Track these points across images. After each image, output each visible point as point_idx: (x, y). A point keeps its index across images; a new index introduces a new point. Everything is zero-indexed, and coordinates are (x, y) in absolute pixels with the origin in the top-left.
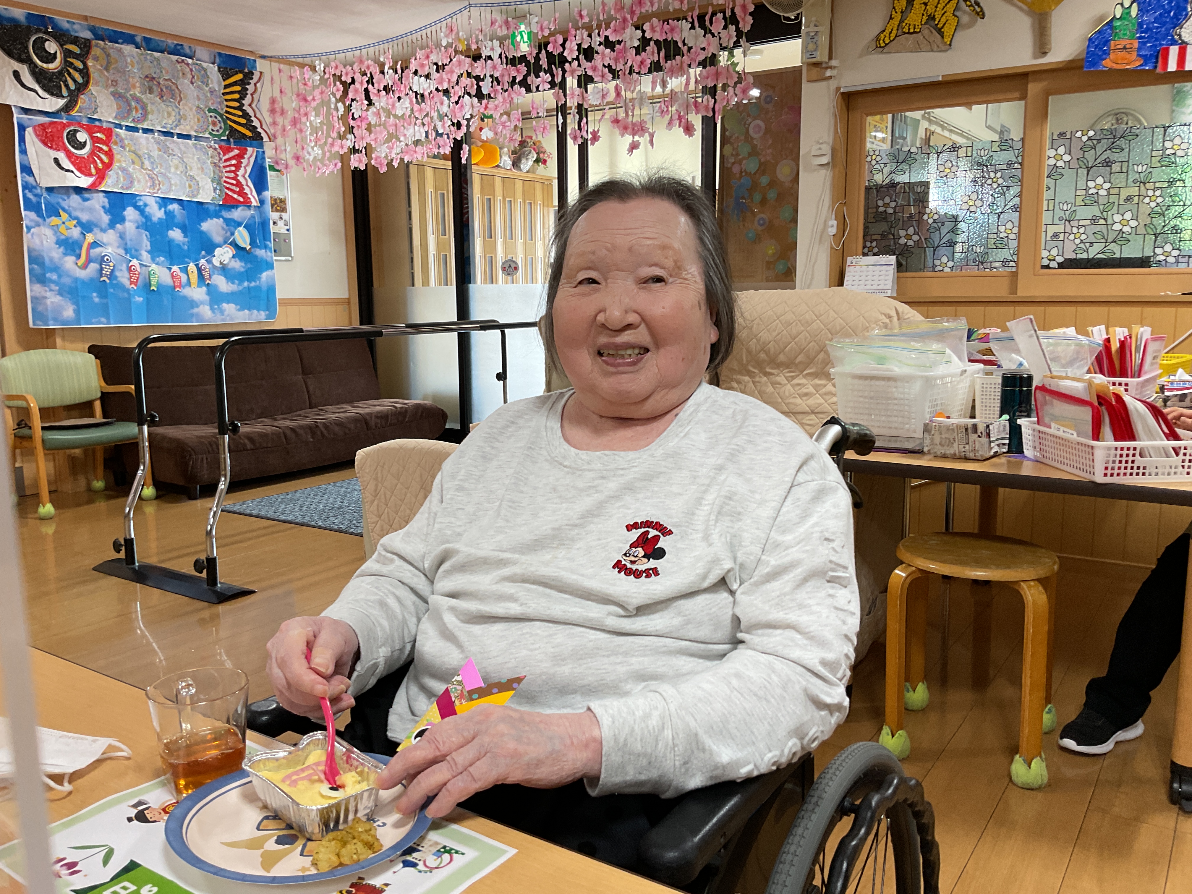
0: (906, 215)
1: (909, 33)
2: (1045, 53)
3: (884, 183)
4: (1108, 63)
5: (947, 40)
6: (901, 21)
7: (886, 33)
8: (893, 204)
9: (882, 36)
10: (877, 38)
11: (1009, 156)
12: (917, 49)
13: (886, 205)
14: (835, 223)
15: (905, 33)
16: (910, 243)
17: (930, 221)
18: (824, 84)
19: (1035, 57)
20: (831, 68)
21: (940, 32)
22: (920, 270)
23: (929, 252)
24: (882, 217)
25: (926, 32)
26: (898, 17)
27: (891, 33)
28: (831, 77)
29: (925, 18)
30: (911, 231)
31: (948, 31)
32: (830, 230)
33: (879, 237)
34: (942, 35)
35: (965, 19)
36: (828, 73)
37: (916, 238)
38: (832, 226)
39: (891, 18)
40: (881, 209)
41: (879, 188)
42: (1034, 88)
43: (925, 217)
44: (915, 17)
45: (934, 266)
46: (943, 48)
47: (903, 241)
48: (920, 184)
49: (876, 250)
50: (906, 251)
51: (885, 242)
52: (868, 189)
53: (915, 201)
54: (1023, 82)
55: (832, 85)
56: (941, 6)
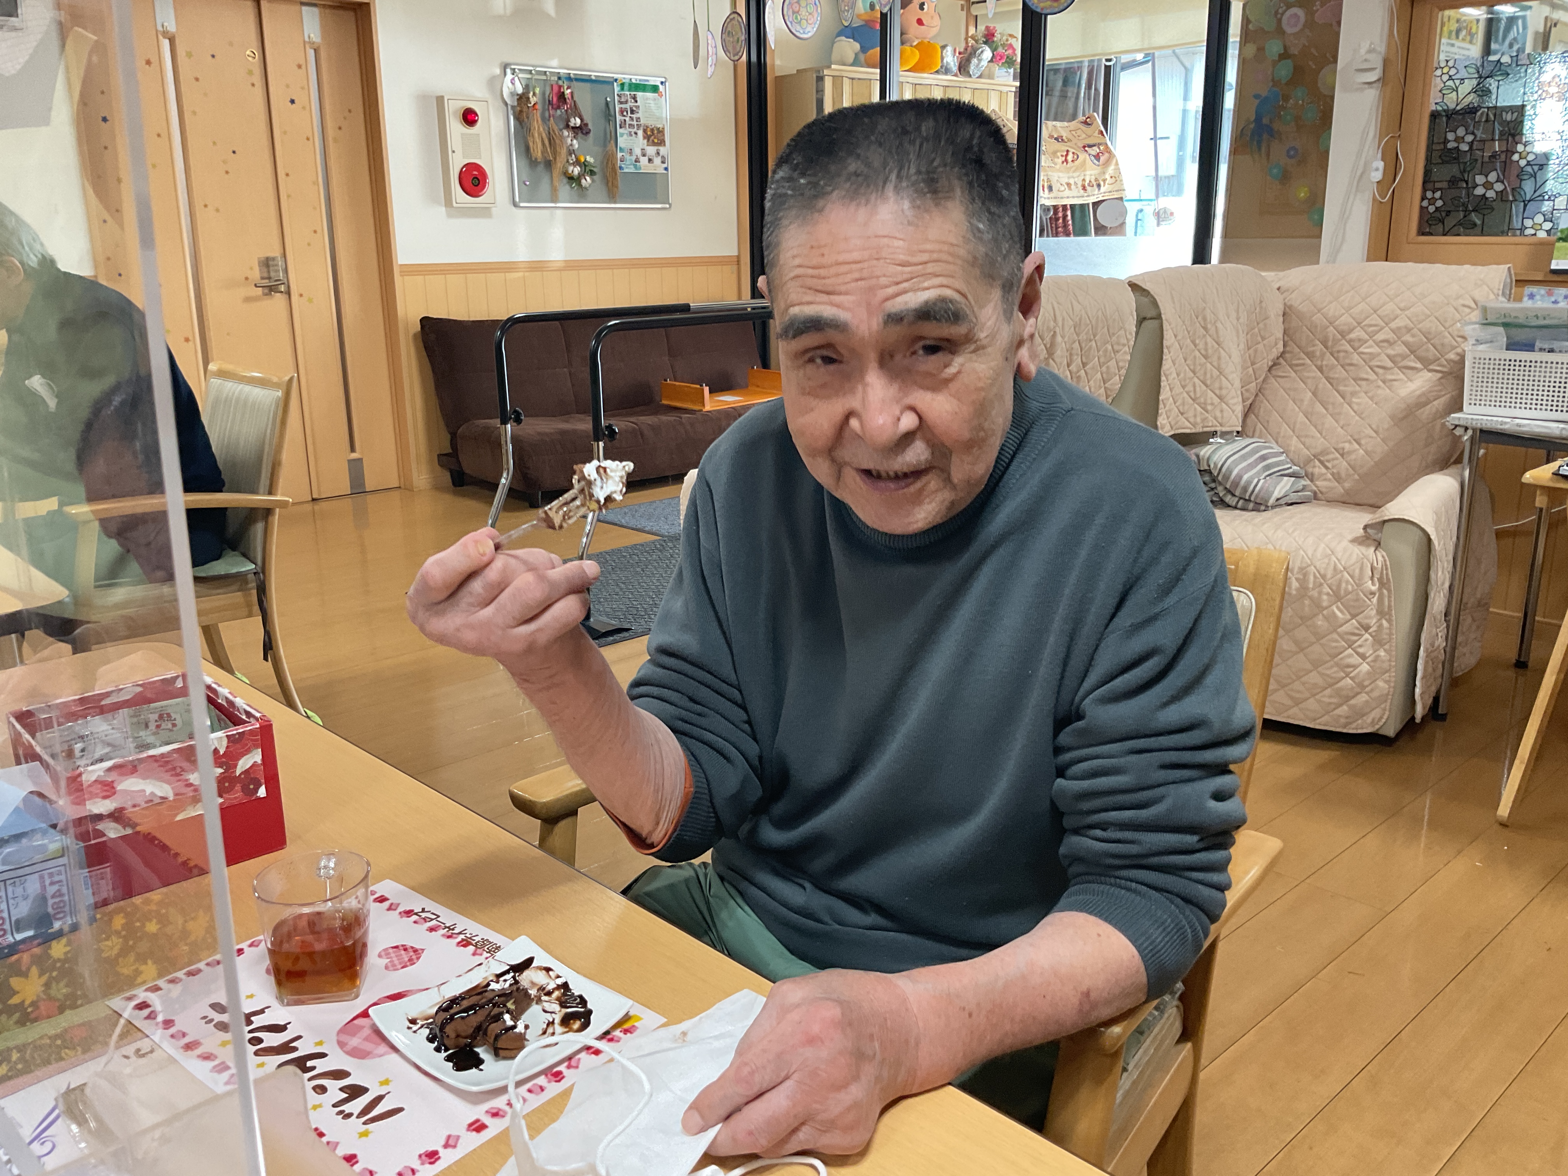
0: (1487, 154)
3: (1458, 108)
8: (1469, 138)
13: (1458, 140)
14: (1381, 164)
16: (1491, 194)
17: (1523, 163)
22: (1503, 233)
23: (1517, 207)
24: (1453, 156)
30: (1492, 177)
32: (1373, 174)
33: (1445, 185)
37: (1499, 187)
38: (1377, 169)
40: (1451, 145)
41: (1450, 114)
43: (1516, 157)
45: (1523, 229)
47: (1479, 191)
48: (1511, 109)
49: (1439, 203)
50: (1483, 205)
51: (1454, 193)
52: (1434, 115)
53: (1502, 134)
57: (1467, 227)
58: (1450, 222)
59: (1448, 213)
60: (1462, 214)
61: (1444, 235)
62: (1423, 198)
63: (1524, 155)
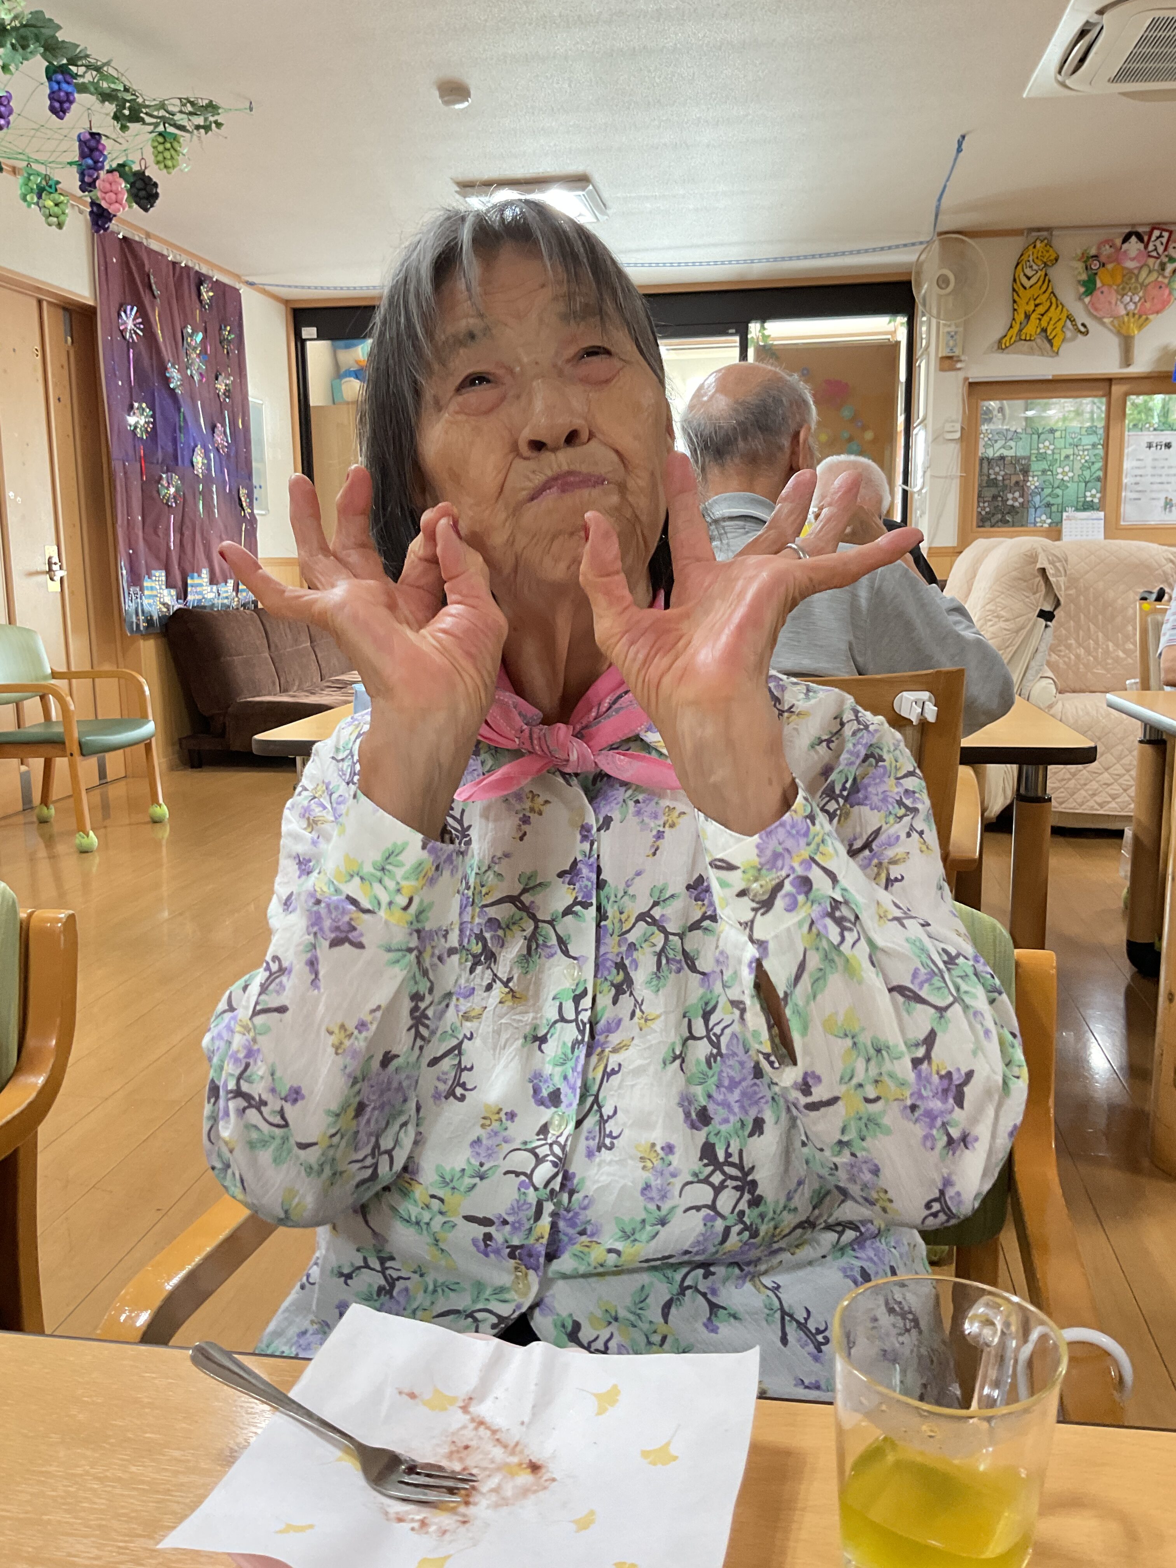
0: (1013, 482)
1: (1025, 340)
2: (1128, 365)
3: (995, 456)
5: (1055, 349)
6: (1020, 330)
7: (1007, 338)
8: (1002, 473)
9: (1005, 339)
10: (1000, 342)
11: (1094, 439)
12: (1031, 352)
13: (997, 474)
15: (1021, 340)
16: (1017, 504)
17: (1033, 487)
18: (953, 373)
19: (1121, 367)
20: (960, 361)
21: (1050, 342)
22: (1022, 526)
23: (1032, 510)
24: (992, 483)
25: (1039, 341)
26: (1017, 327)
27: (1011, 338)
28: (959, 369)
29: (1039, 330)
30: (1017, 494)
31: (1056, 342)
33: (989, 499)
34: (1052, 346)
35: (1069, 334)
36: (959, 365)
37: (1021, 500)
40: (992, 477)
41: (989, 461)
42: (1117, 390)
43: (1029, 484)
44: (1032, 328)
45: (1035, 523)
46: (1051, 353)
47: (1010, 502)
48: (1024, 458)
49: (988, 510)
50: (1013, 510)
51: (995, 503)
52: (982, 459)
53: (1020, 471)
54: (1107, 384)
55: (961, 375)
56: (1052, 322)
57: (1005, 522)
58: (993, 521)
59: (993, 515)
60: (1000, 516)
61: (992, 526)
62: (979, 506)
63: (1033, 482)
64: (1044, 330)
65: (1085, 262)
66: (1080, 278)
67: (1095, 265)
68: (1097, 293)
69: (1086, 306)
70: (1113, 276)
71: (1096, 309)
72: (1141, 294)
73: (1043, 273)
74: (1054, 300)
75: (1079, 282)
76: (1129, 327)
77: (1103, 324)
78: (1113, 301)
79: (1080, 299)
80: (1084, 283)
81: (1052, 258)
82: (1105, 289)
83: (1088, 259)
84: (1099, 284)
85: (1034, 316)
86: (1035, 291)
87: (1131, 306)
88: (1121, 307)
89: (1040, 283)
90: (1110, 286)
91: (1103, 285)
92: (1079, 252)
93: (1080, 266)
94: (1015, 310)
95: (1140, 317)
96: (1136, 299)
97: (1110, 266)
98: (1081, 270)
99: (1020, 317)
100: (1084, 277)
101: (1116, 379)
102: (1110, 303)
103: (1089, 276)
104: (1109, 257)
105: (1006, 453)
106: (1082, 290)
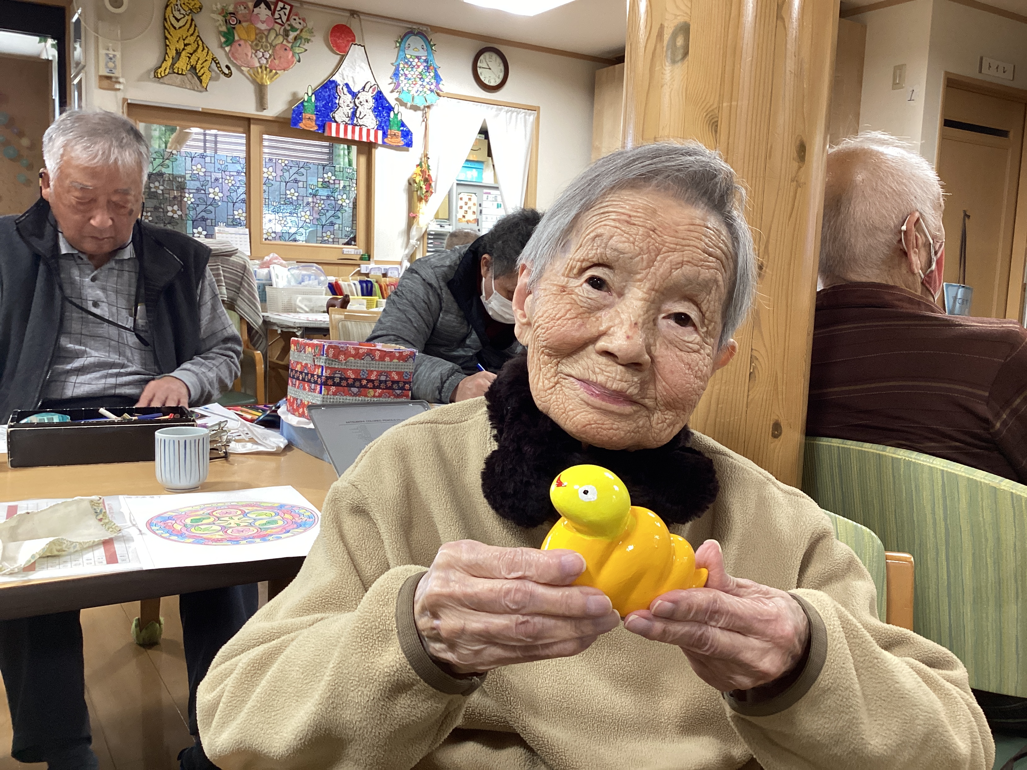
0: (171, 196)
1: (178, 73)
2: (263, 109)
3: (154, 172)
4: (301, 125)
5: (205, 85)
6: (173, 65)
7: (162, 69)
8: (161, 187)
9: (159, 71)
10: (155, 71)
11: (238, 167)
12: (183, 85)
13: (158, 188)
15: (174, 73)
16: (176, 216)
17: (189, 202)
18: (112, 93)
19: (257, 110)
20: (119, 83)
21: (199, 78)
23: (189, 223)
24: (153, 196)
25: (189, 76)
26: (169, 62)
27: (165, 70)
28: (119, 89)
29: (189, 67)
30: (176, 207)
31: (204, 80)
33: (152, 210)
34: (201, 82)
35: (215, 74)
36: (117, 86)
37: (179, 213)
39: (165, 60)
40: (153, 190)
42: (255, 128)
43: (185, 199)
44: (182, 64)
47: (170, 214)
48: (181, 177)
50: (173, 221)
51: (158, 214)
53: (177, 188)
54: (246, 123)
55: (120, 95)
56: (200, 62)
63: (189, 199)
64: (194, 68)
65: (224, 16)
66: (221, 29)
67: (233, 21)
68: (236, 44)
69: (227, 54)
70: (248, 33)
71: (236, 59)
72: (270, 52)
73: (189, 18)
74: (200, 42)
75: (220, 32)
76: (262, 78)
77: (242, 71)
78: (250, 54)
79: (222, 47)
80: (225, 35)
81: (197, 6)
82: (242, 42)
83: (227, 15)
84: (237, 38)
85: (184, 54)
86: (183, 32)
87: (264, 61)
88: (256, 60)
89: (188, 25)
90: (245, 41)
91: (241, 39)
92: (219, 6)
93: (220, 18)
94: (167, 46)
95: (271, 71)
96: (268, 56)
97: (244, 24)
98: (221, 22)
99: (172, 53)
100: (224, 29)
101: (253, 119)
102: (247, 55)
103: (228, 29)
104: (244, 16)
105: (164, 170)
106: (223, 40)
